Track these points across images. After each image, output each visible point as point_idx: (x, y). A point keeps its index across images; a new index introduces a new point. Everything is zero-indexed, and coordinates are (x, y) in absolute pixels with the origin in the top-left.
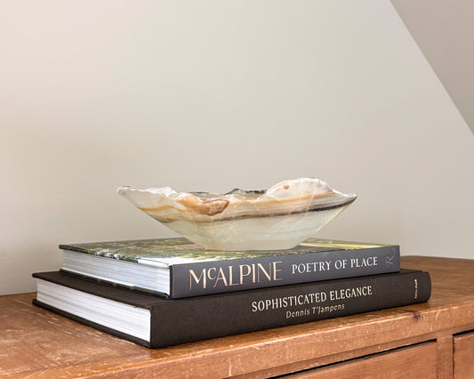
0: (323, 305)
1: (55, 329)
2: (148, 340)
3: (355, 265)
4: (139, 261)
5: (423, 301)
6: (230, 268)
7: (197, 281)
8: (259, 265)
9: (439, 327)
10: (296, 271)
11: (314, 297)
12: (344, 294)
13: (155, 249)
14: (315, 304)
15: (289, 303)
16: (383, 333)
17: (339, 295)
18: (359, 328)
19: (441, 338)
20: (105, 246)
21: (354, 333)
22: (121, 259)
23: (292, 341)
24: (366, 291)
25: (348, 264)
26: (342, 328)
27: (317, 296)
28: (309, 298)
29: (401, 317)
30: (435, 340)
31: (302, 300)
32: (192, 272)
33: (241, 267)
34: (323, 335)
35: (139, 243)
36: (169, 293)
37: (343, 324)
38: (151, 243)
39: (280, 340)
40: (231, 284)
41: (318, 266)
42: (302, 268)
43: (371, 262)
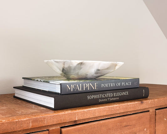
0: (111, 98)
1: (20, 105)
2: (54, 108)
3: (123, 85)
4: (50, 82)
5: (146, 97)
6: (81, 85)
7: (70, 89)
8: (90, 84)
9: (150, 107)
10: (103, 86)
11: (108, 95)
12: (119, 94)
13: (55, 79)
14: (109, 97)
15: (100, 97)
16: (130, 108)
17: (117, 95)
18: (121, 106)
19: (151, 110)
20: (38, 78)
21: (120, 107)
22: (44, 82)
23: (98, 109)
24: (126, 93)
25: (121, 84)
26: (115, 106)
27: (109, 95)
28: (107, 95)
29: (136, 102)
30: (149, 111)
31: (104, 96)
32: (68, 85)
33: (84, 84)
34: (109, 108)
35: (49, 77)
36: (60, 93)
37: (116, 104)
38: (53, 77)
39: (94, 109)
40: (81, 90)
41: (110, 85)
42: (105, 85)
43: (129, 84)
